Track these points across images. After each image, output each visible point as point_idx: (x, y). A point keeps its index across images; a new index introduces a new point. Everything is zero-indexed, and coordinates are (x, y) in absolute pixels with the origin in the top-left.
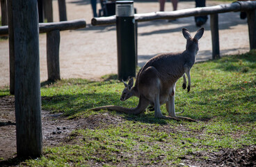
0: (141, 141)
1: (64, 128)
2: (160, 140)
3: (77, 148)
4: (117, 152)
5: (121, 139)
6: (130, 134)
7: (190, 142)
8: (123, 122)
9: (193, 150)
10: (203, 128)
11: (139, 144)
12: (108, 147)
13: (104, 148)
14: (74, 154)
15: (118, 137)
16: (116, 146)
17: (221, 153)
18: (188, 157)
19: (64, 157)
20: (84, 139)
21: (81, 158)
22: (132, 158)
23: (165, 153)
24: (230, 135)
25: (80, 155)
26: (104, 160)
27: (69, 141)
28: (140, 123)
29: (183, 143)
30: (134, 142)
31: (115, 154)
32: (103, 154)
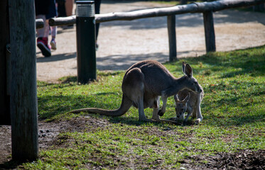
0: (134, 144)
1: (48, 131)
2: (153, 144)
3: (71, 151)
4: (113, 156)
5: (113, 142)
6: (121, 137)
7: (183, 145)
8: (109, 125)
9: (189, 154)
10: (191, 131)
11: (132, 148)
12: (102, 150)
13: (98, 152)
14: (70, 158)
15: (110, 141)
16: (110, 150)
17: (218, 157)
18: (186, 161)
19: (61, 161)
20: (76, 143)
21: (78, 162)
22: (129, 163)
23: (161, 156)
24: (220, 138)
25: (76, 159)
26: (101, 164)
27: (60, 144)
28: (127, 126)
29: (177, 147)
30: (127, 145)
31: (111, 157)
32: (99, 158)
